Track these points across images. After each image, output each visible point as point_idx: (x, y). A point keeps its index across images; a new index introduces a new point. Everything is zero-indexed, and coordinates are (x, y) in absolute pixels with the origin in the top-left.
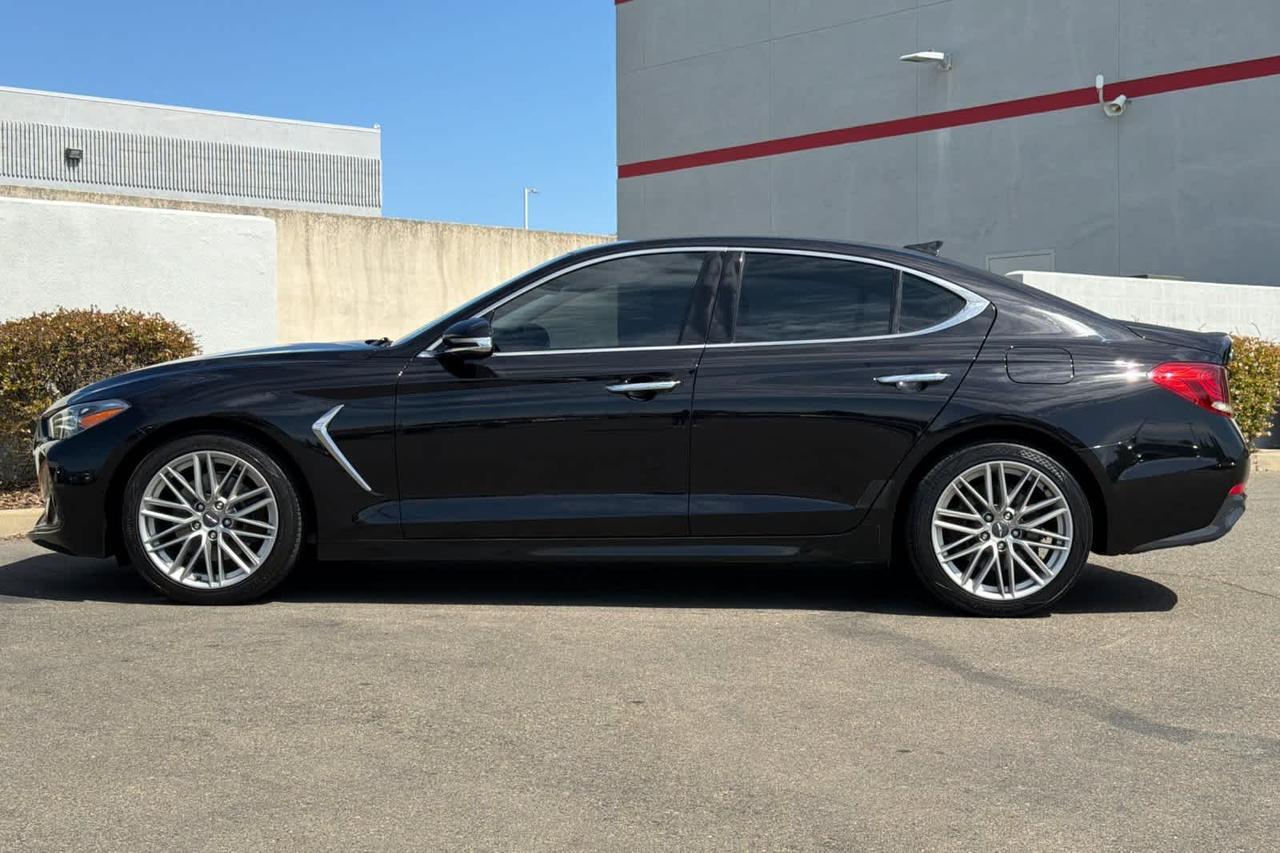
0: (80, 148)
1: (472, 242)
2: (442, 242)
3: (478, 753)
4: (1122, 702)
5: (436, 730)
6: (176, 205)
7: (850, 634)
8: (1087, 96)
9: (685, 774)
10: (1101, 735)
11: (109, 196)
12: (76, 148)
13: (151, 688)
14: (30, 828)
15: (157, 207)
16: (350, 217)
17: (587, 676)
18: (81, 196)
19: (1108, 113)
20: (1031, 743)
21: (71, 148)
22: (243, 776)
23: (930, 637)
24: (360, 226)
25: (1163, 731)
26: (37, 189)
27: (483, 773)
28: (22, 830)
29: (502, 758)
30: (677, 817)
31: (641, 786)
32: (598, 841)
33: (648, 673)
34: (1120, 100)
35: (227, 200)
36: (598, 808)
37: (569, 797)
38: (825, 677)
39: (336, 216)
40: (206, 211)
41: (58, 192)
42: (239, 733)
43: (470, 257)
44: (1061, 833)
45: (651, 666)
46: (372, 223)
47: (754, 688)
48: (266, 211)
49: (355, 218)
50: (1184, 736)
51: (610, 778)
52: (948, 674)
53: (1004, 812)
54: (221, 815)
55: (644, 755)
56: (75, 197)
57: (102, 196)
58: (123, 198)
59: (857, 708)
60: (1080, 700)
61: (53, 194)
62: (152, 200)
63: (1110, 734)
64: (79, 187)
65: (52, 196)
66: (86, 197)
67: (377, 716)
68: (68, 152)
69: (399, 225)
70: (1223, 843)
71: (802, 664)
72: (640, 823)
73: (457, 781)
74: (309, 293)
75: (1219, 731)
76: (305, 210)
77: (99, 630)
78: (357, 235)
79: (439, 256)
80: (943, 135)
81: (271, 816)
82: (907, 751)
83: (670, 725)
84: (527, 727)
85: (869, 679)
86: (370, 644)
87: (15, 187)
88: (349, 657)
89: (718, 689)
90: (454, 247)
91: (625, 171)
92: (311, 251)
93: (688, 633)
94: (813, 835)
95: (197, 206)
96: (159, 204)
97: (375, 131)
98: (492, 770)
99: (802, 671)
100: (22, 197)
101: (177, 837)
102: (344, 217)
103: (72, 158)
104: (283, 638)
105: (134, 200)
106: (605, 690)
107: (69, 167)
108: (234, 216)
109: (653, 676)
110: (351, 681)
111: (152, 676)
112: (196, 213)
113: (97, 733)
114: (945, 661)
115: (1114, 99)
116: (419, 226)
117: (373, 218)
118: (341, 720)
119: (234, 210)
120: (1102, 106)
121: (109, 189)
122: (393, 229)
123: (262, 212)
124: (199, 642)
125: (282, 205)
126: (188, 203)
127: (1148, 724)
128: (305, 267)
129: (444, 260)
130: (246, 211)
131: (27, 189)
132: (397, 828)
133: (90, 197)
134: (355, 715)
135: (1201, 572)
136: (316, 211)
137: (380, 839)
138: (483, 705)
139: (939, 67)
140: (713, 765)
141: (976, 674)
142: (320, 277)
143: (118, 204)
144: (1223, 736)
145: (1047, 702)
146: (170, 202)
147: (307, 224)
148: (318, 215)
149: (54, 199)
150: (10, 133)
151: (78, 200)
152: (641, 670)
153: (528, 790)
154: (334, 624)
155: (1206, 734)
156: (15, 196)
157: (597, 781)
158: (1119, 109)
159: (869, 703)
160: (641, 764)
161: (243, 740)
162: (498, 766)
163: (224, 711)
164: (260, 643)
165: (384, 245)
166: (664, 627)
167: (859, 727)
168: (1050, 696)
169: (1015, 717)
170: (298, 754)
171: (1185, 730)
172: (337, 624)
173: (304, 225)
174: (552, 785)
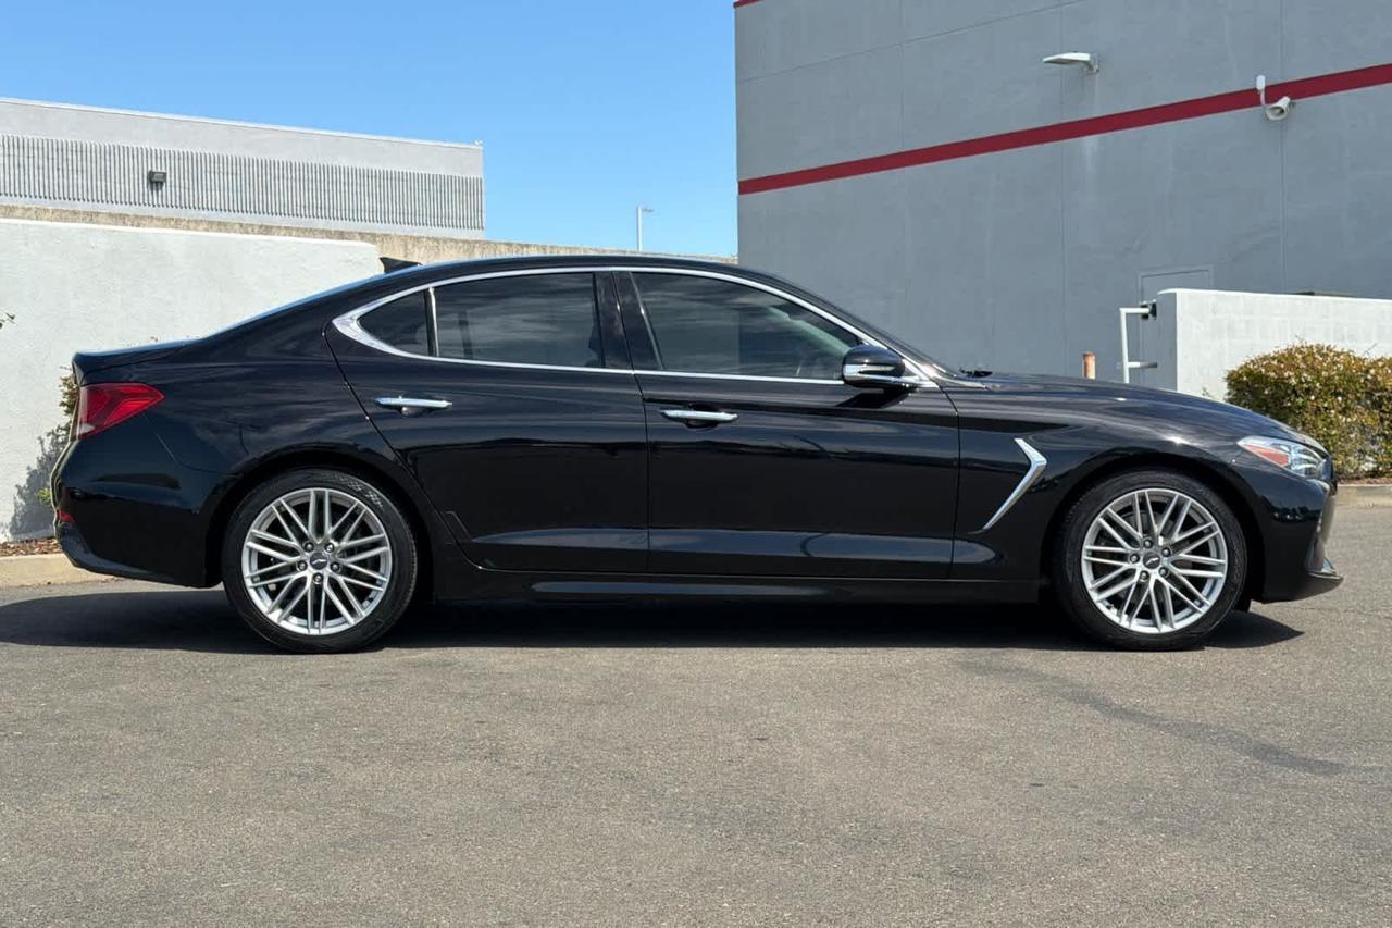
0: (164, 171)
3: (598, 788)
4: (1266, 737)
5: (555, 766)
6: (267, 230)
7: (984, 670)
8: (1247, 98)
9: (810, 808)
10: (1243, 769)
11: (196, 221)
12: (159, 170)
13: (264, 726)
14: (153, 858)
15: (247, 233)
16: (452, 240)
17: (708, 713)
18: (167, 222)
19: (1271, 117)
20: (1169, 776)
21: (154, 170)
22: (362, 810)
23: (1068, 674)
24: (462, 250)
25: (1308, 765)
26: (120, 215)
27: (604, 807)
28: (146, 860)
29: (623, 793)
30: (801, 847)
31: (766, 819)
32: (723, 869)
33: (772, 711)
34: (1284, 102)
35: (321, 224)
36: (721, 839)
37: (692, 829)
38: (956, 714)
39: (436, 240)
40: (299, 236)
41: (142, 218)
42: (355, 768)
44: (1195, 862)
45: (776, 704)
46: (474, 247)
47: (883, 725)
48: (362, 236)
49: (457, 241)
50: (1331, 769)
51: (733, 811)
52: (1086, 710)
53: (1137, 842)
54: (342, 845)
55: (768, 789)
56: (161, 223)
57: (189, 221)
58: (211, 223)
59: (989, 743)
60: (1223, 736)
61: (138, 221)
62: (241, 225)
63: (1253, 768)
64: (163, 212)
65: (135, 223)
66: (172, 223)
67: (494, 754)
68: (151, 175)
69: (504, 248)
70: (1362, 872)
71: (933, 702)
72: (764, 854)
73: (578, 814)
75: (1368, 764)
76: (403, 234)
77: (207, 670)
80: (1090, 142)
81: (392, 846)
82: (1040, 785)
83: (795, 760)
84: (649, 763)
85: (1003, 715)
86: (486, 684)
87: (97, 214)
88: (464, 695)
89: (845, 725)
91: (746, 187)
93: (814, 671)
94: (940, 864)
95: (289, 230)
96: (250, 229)
97: (476, 147)
98: (614, 804)
99: (932, 708)
100: (105, 224)
101: (300, 866)
102: (445, 241)
103: (155, 181)
104: (394, 678)
105: (223, 226)
106: (727, 727)
107: (152, 190)
108: (328, 241)
109: (778, 714)
110: (467, 719)
111: (264, 715)
112: (288, 238)
113: (212, 770)
114: (1083, 697)
115: (1276, 101)
116: (525, 249)
117: (477, 242)
118: (459, 757)
119: (328, 234)
120: (1265, 108)
121: (193, 214)
122: (498, 253)
123: (358, 237)
124: (311, 681)
125: (379, 228)
126: (279, 228)
127: (1294, 758)
130: (341, 235)
131: (110, 215)
132: (519, 858)
133: (177, 223)
134: (472, 752)
135: (1363, 608)
136: (415, 235)
137: (502, 868)
138: (603, 742)
139: (1086, 69)
140: (839, 799)
141: (1116, 710)
143: (207, 230)
144: (1372, 769)
145: (1189, 736)
146: (261, 227)
148: (418, 239)
149: (139, 226)
150: (89, 155)
151: (165, 227)
152: (765, 708)
153: (650, 823)
154: (446, 664)
155: (1354, 767)
156: (98, 223)
157: (719, 815)
158: (1282, 111)
159: (1003, 739)
160: (766, 798)
161: (361, 777)
162: (619, 800)
163: (340, 748)
164: (372, 682)
166: (790, 666)
167: (992, 762)
168: (1193, 732)
169: (1154, 752)
170: (416, 789)
171: (1332, 764)
172: (449, 665)
174: (675, 819)
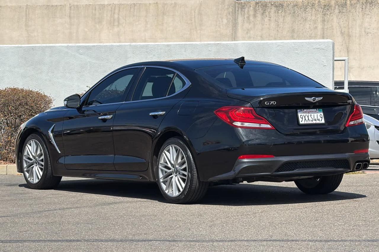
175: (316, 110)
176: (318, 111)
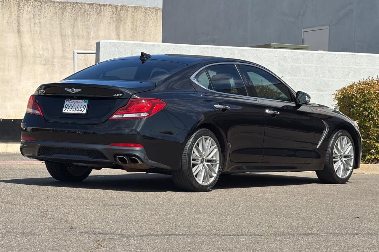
1: (143, 19)
2: (120, 18)
43: (141, 29)
69: (87, 7)
74: (18, 51)
78: (55, 13)
79: (117, 28)
90: (129, 23)
92: (21, 24)
116: (102, 7)
117: (68, 3)
122: (83, 9)
128: (17, 35)
129: (121, 31)
142: (27, 39)
147: (19, 6)
165: (75, 20)
173: (16, 7)
175: (82, 101)
176: (83, 102)
